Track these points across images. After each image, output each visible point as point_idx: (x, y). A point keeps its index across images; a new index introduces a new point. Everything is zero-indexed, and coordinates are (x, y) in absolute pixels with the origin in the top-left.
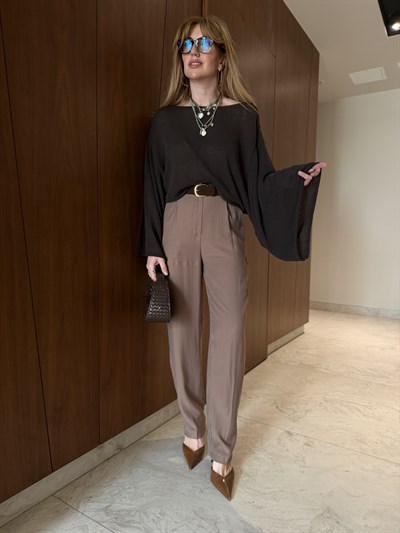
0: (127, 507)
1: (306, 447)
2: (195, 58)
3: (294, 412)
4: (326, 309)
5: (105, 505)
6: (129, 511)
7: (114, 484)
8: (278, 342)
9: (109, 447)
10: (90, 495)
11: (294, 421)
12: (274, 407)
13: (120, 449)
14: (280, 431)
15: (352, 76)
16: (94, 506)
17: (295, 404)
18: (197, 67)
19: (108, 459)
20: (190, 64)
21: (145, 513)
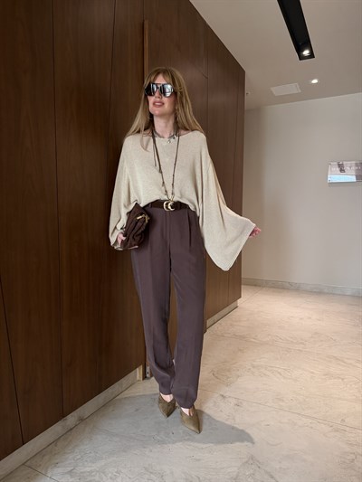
0: (88, 469)
1: (236, 407)
2: (158, 100)
3: (228, 378)
4: (257, 284)
5: (69, 469)
6: (92, 472)
7: (77, 450)
8: (216, 317)
9: (71, 419)
10: (57, 461)
11: (227, 386)
12: (211, 374)
13: (81, 420)
14: (216, 395)
15: (273, 89)
16: (60, 470)
17: (229, 371)
18: (160, 106)
19: (71, 429)
20: (154, 104)
21: (104, 473)
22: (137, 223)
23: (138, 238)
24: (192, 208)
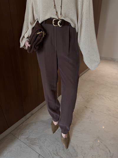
0: (34, 137)
5: (27, 136)
6: (35, 139)
7: (30, 128)
10: (22, 133)
11: (88, 102)
12: (81, 97)
13: (32, 114)
16: (24, 137)
19: (28, 118)
21: (40, 140)
22: (37, 37)
23: (37, 47)
24: (73, 25)
